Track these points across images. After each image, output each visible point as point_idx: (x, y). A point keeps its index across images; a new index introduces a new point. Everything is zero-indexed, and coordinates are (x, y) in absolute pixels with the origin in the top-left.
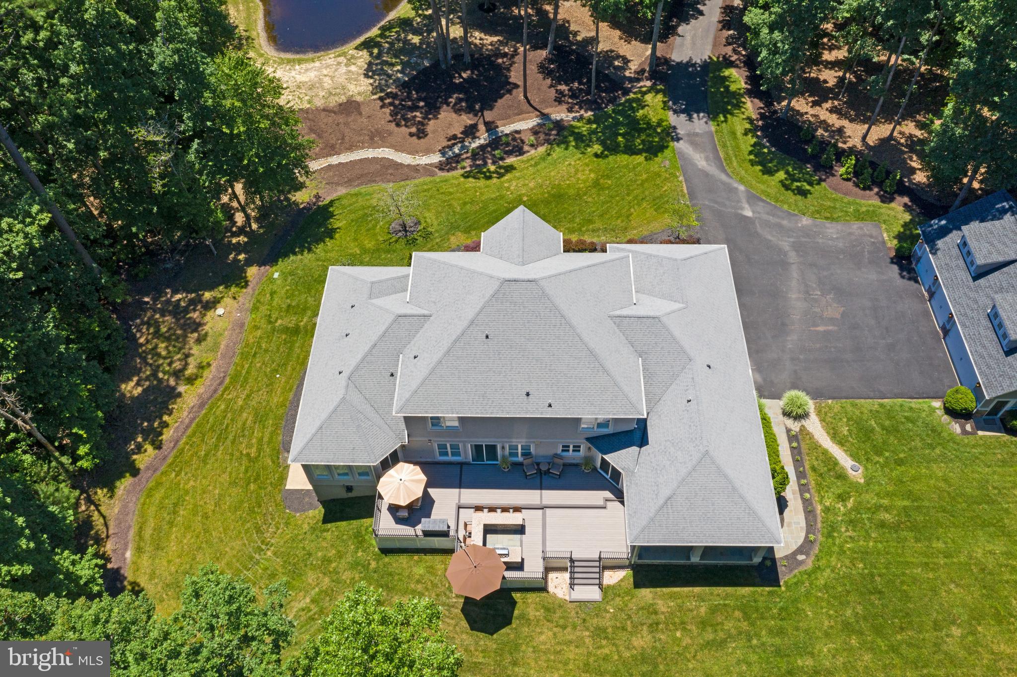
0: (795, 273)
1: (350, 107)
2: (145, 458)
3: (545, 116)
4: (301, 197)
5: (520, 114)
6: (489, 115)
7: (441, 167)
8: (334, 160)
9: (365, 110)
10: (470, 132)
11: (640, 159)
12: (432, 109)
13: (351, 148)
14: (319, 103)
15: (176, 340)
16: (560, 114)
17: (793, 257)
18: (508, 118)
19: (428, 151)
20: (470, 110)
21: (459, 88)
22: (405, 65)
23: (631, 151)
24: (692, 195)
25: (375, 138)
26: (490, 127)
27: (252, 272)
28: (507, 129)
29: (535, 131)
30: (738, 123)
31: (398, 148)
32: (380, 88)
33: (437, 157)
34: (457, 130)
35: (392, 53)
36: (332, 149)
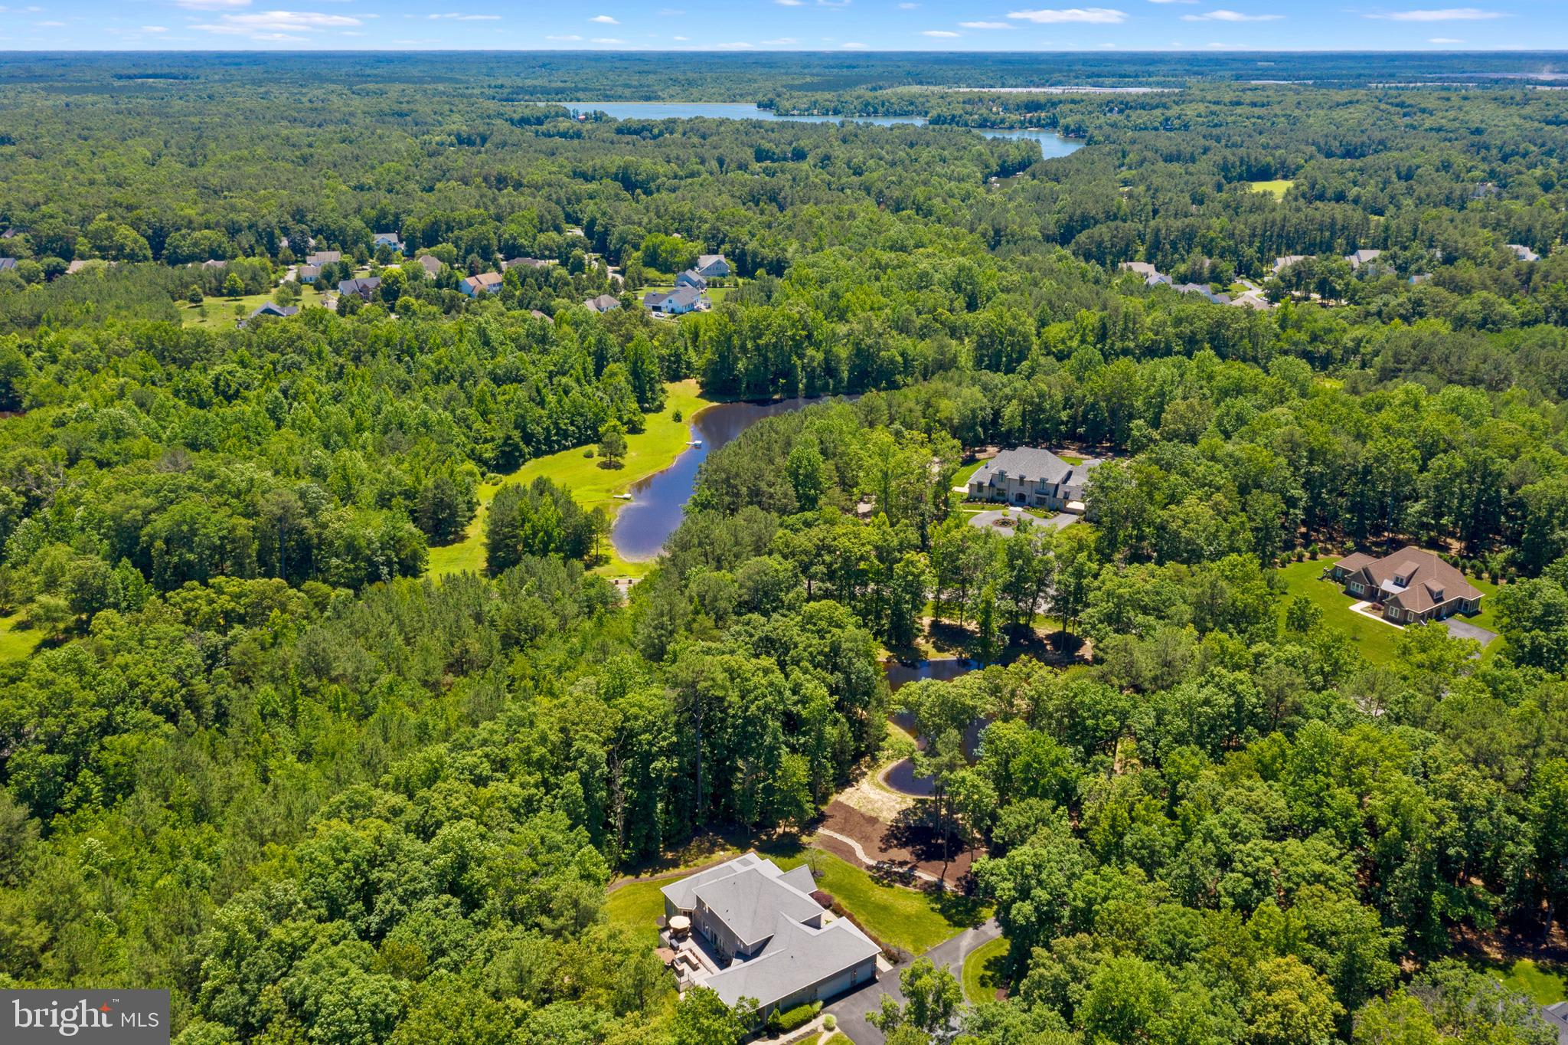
1: (873, 821)
2: (643, 876)
3: (942, 880)
4: (804, 839)
5: (934, 871)
6: (922, 863)
7: (869, 868)
8: (836, 835)
9: (877, 826)
10: (902, 864)
11: (945, 923)
12: (903, 845)
13: (850, 835)
14: (863, 810)
15: (701, 852)
16: (949, 886)
18: (925, 869)
19: (873, 858)
20: (918, 856)
21: (928, 845)
22: (922, 819)
23: (949, 918)
24: (936, 949)
25: (864, 839)
26: (913, 868)
28: (917, 873)
29: (926, 882)
31: (864, 849)
32: (897, 821)
33: (873, 863)
34: (898, 859)
35: (925, 811)
36: (842, 831)
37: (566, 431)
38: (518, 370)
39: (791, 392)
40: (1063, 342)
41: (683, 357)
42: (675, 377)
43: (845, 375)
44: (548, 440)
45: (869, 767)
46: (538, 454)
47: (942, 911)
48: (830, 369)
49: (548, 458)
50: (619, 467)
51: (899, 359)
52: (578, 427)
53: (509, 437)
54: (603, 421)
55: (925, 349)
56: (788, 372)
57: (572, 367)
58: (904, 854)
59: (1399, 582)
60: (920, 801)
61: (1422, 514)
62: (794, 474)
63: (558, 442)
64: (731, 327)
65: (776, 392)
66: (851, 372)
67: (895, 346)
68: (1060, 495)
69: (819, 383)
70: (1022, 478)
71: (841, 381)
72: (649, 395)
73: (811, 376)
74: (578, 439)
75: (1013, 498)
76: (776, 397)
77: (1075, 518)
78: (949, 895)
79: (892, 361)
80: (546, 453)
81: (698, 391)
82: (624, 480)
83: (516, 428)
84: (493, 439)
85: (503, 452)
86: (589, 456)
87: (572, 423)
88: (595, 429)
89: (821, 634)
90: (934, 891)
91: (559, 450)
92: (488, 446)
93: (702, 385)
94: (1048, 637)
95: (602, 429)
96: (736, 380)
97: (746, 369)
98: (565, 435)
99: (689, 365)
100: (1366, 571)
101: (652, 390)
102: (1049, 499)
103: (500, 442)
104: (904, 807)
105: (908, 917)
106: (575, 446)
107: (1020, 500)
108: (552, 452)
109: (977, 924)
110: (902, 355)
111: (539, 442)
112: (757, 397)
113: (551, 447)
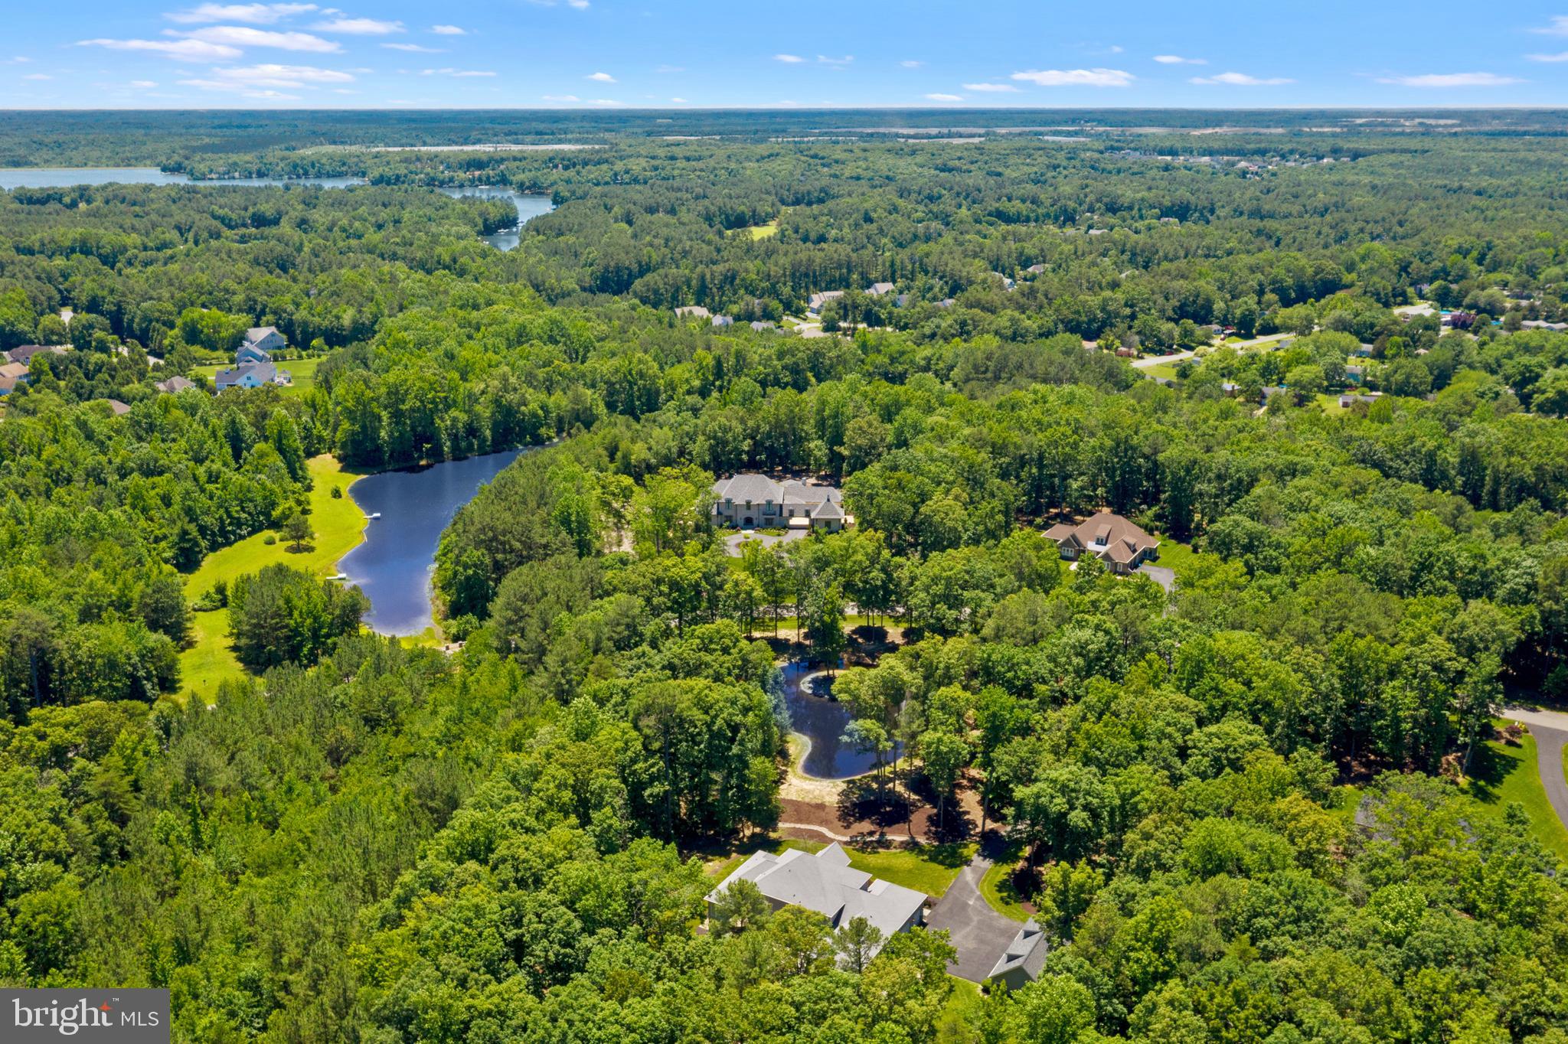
0: (968, 929)
1: (821, 807)
3: (912, 838)
4: (773, 835)
5: (901, 833)
6: (886, 829)
7: (846, 843)
8: (798, 826)
9: (827, 810)
10: (871, 834)
11: (941, 867)
12: (861, 819)
13: (811, 823)
14: (807, 800)
16: (922, 840)
17: (974, 923)
18: (893, 833)
19: (844, 835)
20: (879, 824)
21: (881, 814)
22: (861, 796)
23: (942, 863)
24: (951, 888)
25: (824, 822)
26: (882, 834)
27: (734, 855)
28: (889, 837)
29: (902, 842)
30: (1006, 869)
31: (831, 830)
32: (841, 802)
33: (847, 839)
34: (865, 831)
35: (859, 788)
36: (800, 821)
37: (238, 519)
38: (156, 461)
39: (437, 455)
40: (687, 381)
41: (315, 432)
42: (310, 454)
43: (488, 433)
44: (223, 532)
45: (786, 765)
46: (214, 547)
47: (933, 859)
48: (472, 431)
49: (226, 550)
50: (310, 549)
51: (540, 412)
52: (250, 514)
53: (185, 533)
54: (274, 505)
55: (560, 401)
56: (431, 436)
57: (210, 452)
58: (866, 826)
59: (1101, 542)
60: (849, 782)
61: (1082, 488)
62: (566, 521)
63: (233, 532)
64: (369, 394)
65: (421, 458)
66: (494, 430)
67: (533, 400)
68: (785, 513)
69: (463, 444)
70: (748, 503)
71: (485, 440)
72: (300, 472)
73: (455, 438)
74: (252, 526)
75: (741, 522)
76: (423, 462)
77: (805, 532)
78: (927, 847)
79: (535, 415)
80: (223, 545)
81: (339, 466)
82: (324, 562)
83: (190, 522)
84: (165, 537)
85: (181, 549)
86: (270, 542)
87: (243, 509)
88: (268, 515)
89: (726, 651)
90: (912, 846)
91: (235, 541)
92: (163, 544)
93: (340, 459)
94: (854, 632)
95: (276, 513)
96: (378, 449)
97: (390, 437)
98: (239, 524)
99: (320, 439)
100: (1074, 537)
101: (301, 468)
102: (776, 518)
103: (175, 538)
104: (840, 789)
105: (910, 871)
106: (250, 534)
107: (749, 523)
108: (229, 544)
109: (967, 862)
110: (542, 408)
111: (213, 534)
112: (404, 465)
113: (227, 538)
